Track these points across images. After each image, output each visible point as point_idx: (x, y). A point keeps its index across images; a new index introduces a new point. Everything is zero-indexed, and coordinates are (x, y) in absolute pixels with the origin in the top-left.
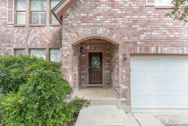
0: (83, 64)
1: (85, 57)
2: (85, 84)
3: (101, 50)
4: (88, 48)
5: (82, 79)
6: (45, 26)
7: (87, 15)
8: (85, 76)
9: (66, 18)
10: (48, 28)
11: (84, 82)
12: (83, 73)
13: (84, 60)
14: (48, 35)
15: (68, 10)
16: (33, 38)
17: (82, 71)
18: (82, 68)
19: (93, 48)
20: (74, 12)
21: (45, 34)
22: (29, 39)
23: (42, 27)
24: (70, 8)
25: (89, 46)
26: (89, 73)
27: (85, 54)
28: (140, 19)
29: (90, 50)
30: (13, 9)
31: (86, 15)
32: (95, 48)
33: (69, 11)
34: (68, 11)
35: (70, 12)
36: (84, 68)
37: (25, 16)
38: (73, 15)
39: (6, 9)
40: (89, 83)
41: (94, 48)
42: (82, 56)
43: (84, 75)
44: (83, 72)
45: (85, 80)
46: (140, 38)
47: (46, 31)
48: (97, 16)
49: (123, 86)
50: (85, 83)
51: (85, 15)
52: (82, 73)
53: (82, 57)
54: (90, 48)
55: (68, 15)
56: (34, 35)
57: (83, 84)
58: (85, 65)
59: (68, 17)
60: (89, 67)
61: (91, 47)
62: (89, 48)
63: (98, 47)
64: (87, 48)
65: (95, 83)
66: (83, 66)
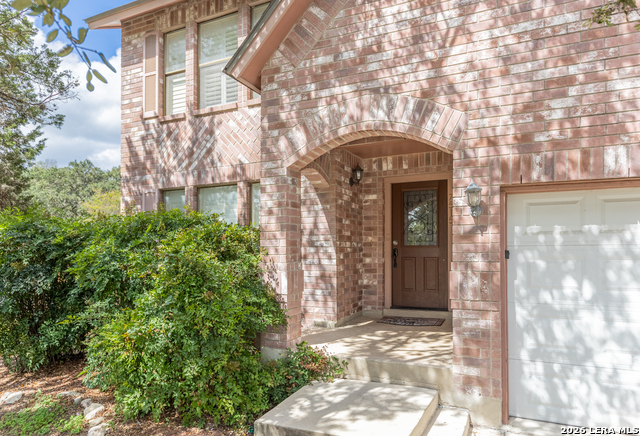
0: (370, 229)
1: (375, 201)
2: (377, 307)
3: (438, 169)
4: (387, 166)
5: (366, 287)
6: (236, 109)
7: (336, 57)
8: (375, 277)
9: (271, 80)
10: (244, 113)
11: (374, 298)
12: (369, 265)
13: (371, 214)
14: (243, 136)
15: (278, 54)
16: (205, 150)
17: (365, 255)
18: (365, 244)
19: (405, 167)
20: (293, 56)
21: (236, 136)
22: (195, 156)
23: (227, 115)
24: (282, 47)
25: (390, 158)
26: (394, 265)
27: (375, 193)
28: (549, 31)
29: (395, 172)
30: (156, 72)
31: (332, 60)
32: (414, 164)
33: (280, 55)
34: (277, 58)
35: (281, 61)
36: (370, 244)
37: (185, 87)
38: (291, 68)
39: (141, 74)
40: (394, 306)
41: (410, 165)
42: (366, 198)
43: (374, 271)
44: (368, 260)
45: (374, 293)
46: (545, 113)
47: (239, 124)
48: (369, 57)
49: (469, 316)
50: (374, 302)
51: (329, 59)
52: (364, 265)
53: (366, 202)
54: (394, 165)
55: (277, 70)
56: (207, 141)
57: (369, 307)
58: (375, 234)
59: (276, 76)
60: (395, 243)
61: (398, 163)
62: (390, 167)
63: (428, 159)
64: (385, 168)
65: (417, 305)
66: (370, 238)
